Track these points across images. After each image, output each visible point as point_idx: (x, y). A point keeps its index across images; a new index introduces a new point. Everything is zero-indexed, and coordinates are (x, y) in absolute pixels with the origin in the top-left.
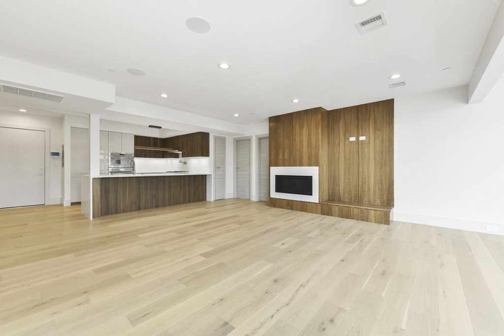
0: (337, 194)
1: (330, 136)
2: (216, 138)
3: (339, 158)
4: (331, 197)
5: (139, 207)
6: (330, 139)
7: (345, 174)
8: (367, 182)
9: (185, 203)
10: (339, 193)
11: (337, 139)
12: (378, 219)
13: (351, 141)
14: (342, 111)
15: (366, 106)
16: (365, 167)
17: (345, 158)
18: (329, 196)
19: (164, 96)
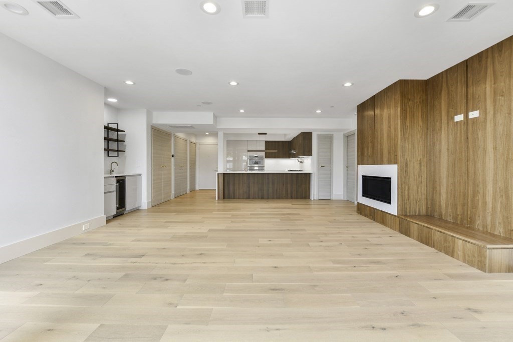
0: (437, 207)
1: (429, 118)
2: (319, 136)
3: (440, 151)
4: (429, 211)
5: (249, 197)
6: (429, 123)
7: (448, 176)
8: (481, 191)
9: (287, 198)
10: (440, 206)
11: (437, 121)
12: (469, 257)
13: (457, 122)
14: (444, 76)
15: (480, 56)
16: (479, 165)
17: (448, 150)
18: (427, 208)
19: (242, 111)
